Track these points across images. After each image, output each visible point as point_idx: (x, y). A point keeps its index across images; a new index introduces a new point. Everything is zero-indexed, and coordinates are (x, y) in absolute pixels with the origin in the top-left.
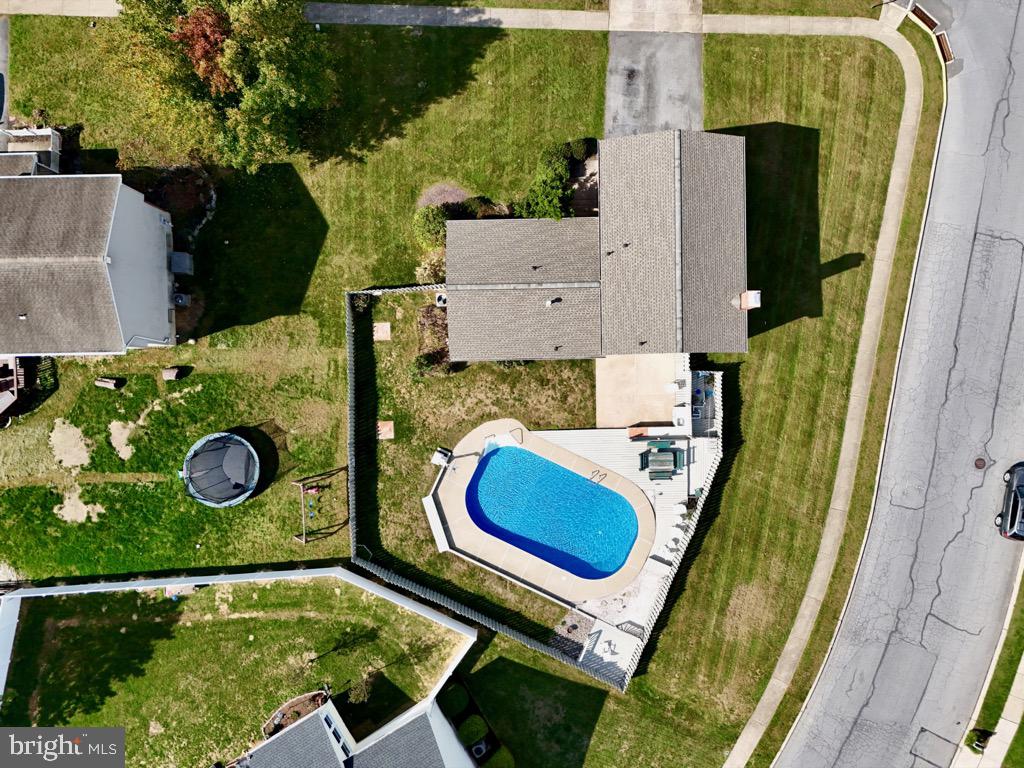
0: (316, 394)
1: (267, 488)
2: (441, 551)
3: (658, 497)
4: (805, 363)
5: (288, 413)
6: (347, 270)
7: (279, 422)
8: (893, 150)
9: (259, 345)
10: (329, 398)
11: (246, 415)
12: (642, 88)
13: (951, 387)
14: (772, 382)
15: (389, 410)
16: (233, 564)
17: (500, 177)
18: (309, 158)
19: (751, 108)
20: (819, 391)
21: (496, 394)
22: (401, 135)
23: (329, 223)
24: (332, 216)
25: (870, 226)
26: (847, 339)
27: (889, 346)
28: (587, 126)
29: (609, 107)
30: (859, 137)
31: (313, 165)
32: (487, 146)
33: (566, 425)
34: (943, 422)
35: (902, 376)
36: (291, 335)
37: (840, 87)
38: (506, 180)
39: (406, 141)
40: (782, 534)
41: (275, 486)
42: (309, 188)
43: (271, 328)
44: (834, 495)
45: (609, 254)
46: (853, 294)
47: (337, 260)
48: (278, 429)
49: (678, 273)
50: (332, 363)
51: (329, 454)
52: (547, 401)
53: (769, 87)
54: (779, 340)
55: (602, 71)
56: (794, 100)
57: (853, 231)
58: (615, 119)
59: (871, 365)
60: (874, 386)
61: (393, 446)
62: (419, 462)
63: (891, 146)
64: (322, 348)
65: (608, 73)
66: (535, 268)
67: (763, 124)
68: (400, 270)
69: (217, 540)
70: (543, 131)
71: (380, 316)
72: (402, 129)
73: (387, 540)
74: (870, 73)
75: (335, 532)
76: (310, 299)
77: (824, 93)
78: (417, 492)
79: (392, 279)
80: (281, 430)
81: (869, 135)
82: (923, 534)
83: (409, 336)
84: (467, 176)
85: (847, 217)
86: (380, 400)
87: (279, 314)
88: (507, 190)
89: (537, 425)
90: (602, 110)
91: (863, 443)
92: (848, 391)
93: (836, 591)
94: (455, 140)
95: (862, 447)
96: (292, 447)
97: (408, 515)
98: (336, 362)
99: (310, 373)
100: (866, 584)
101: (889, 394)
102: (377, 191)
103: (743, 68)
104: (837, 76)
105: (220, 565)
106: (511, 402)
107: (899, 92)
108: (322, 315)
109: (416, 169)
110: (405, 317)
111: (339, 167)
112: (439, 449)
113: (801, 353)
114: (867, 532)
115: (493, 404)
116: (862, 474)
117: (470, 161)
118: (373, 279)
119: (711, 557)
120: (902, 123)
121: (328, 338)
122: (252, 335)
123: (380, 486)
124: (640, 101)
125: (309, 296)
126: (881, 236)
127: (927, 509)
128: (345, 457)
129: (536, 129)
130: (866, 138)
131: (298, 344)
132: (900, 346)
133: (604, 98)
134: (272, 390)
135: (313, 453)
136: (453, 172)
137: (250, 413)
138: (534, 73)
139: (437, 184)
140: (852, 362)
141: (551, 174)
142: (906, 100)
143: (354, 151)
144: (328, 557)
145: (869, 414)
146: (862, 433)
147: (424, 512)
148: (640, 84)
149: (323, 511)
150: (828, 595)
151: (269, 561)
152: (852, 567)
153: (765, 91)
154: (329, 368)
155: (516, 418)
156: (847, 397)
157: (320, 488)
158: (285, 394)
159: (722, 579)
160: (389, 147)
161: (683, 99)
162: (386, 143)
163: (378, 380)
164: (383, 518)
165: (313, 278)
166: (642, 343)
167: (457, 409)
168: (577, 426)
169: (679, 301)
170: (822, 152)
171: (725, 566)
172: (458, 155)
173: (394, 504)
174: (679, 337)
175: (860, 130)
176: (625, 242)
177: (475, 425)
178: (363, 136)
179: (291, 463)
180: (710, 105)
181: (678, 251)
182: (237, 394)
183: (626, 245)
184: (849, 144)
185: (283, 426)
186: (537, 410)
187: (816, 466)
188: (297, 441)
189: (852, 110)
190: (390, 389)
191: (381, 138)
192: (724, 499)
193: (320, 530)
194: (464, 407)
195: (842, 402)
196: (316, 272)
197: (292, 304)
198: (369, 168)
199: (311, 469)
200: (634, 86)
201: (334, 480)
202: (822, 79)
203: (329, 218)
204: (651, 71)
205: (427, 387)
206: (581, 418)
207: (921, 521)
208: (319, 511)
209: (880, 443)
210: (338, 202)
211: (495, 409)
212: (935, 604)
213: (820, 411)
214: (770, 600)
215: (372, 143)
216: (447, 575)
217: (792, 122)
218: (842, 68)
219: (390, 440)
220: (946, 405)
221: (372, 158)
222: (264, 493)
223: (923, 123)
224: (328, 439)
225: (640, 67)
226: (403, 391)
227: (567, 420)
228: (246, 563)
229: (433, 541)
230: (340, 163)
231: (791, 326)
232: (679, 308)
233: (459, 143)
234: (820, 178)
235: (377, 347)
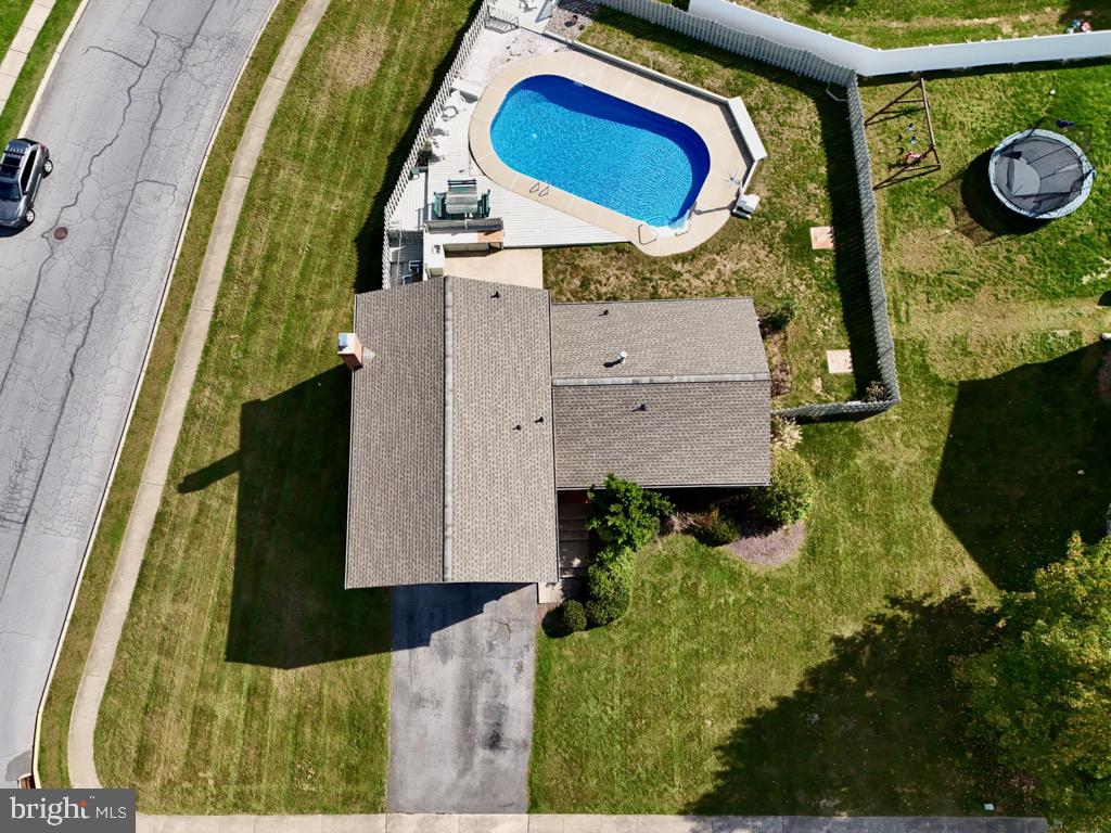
0: (922, 279)
1: (972, 163)
2: (739, 98)
3: (465, 167)
4: (270, 342)
5: (957, 253)
6: (898, 441)
7: (968, 243)
8: (124, 639)
9: (1009, 339)
10: (904, 275)
11: (1014, 250)
12: (479, 718)
13: (84, 324)
14: (315, 314)
15: (821, 263)
16: (1004, 75)
17: (686, 577)
18: (973, 601)
19: (321, 687)
20: (253, 311)
21: (677, 285)
22: (837, 640)
23: (931, 507)
24: (929, 518)
25: (166, 530)
26: (211, 380)
27: (158, 373)
28: (561, 656)
29: (528, 688)
30: (169, 654)
31: (967, 591)
32: (707, 624)
33: (581, 252)
34: (99, 281)
35: (145, 337)
36: (966, 353)
37: (189, 728)
38: (678, 572)
39: (830, 630)
40: (312, 143)
41: (963, 165)
42: (967, 556)
43: (996, 361)
44: (245, 194)
45: (541, 420)
46: (198, 438)
47: (914, 455)
48: (968, 233)
49: (449, 379)
50: (904, 320)
51: (895, 206)
52: (608, 279)
53: (293, 723)
54: (303, 365)
55: (539, 746)
56: (258, 705)
57: (190, 520)
58: (520, 668)
59: (183, 349)
60: (181, 323)
61: (810, 217)
62: (774, 200)
63: (125, 645)
64: (921, 338)
65: (530, 743)
66: (643, 408)
67: (305, 664)
68: (822, 443)
69: (1029, 101)
70: (626, 648)
71: (844, 381)
72: (837, 651)
73: (809, 109)
74: (144, 751)
75: (876, 114)
76: (945, 401)
77: (213, 716)
78: (775, 165)
79: (831, 430)
80: (963, 232)
81: (154, 658)
82: (141, 153)
83: (802, 356)
84: (734, 577)
85: (197, 538)
86: (833, 275)
87: (988, 380)
88: (675, 556)
89: (621, 250)
90: (538, 682)
91: (203, 254)
92: (215, 316)
93: (251, 88)
94: (756, 631)
95: (205, 250)
96: (944, 212)
97: (784, 137)
98: (899, 321)
99: (932, 306)
100: (214, 98)
101: (164, 314)
102: (865, 555)
103: (329, 754)
104: (192, 745)
105: (1019, 74)
106: (656, 277)
107: (106, 723)
108: (926, 381)
109: (811, 587)
110: (809, 380)
111: (927, 589)
112: (749, 216)
113: (274, 353)
114: (208, 153)
115: (680, 274)
116: (207, 218)
117: (731, 600)
118: (858, 431)
119: (401, 108)
120: (106, 680)
121: (914, 351)
122: (1022, 350)
123: (823, 170)
124: (483, 697)
125: (948, 405)
126: (153, 517)
127: (133, 181)
128: (874, 202)
129: (635, 650)
130: (160, 653)
131: (954, 343)
132: (143, 374)
133: (535, 701)
134: (982, 282)
135: (917, 206)
136: (754, 583)
137: (1008, 251)
138: (642, 741)
139: (778, 566)
140: (206, 351)
141: (615, 568)
142: (96, 715)
143: (905, 615)
144: (882, 87)
145: (193, 289)
146: (203, 267)
147: (763, 141)
148: (482, 726)
149: (895, 138)
150: (262, 82)
151: (959, 80)
152: (230, 114)
153: (299, 717)
154: (907, 313)
155: (647, 257)
156: (217, 310)
157: (903, 165)
158: (964, 278)
159: (388, 88)
160: (856, 620)
161: (419, 701)
162: (859, 627)
163: (838, 299)
164: (816, 133)
165: (946, 430)
166: (497, 295)
167: (728, 267)
168: (568, 251)
169: (449, 342)
170: (224, 626)
171: (386, 100)
172: (750, 608)
173: (803, 149)
174: (449, 296)
175: (165, 662)
176: (520, 433)
177: (703, 248)
178: (893, 636)
179: (944, 193)
180: (380, 691)
181: (449, 408)
182: (1032, 274)
183: (518, 428)
184: (184, 642)
185: (960, 238)
186: (620, 269)
187: (264, 223)
188: (940, 219)
189: (176, 692)
190: (821, 289)
191: (868, 636)
192: (383, 175)
193: (897, 116)
194: (719, 270)
195: (224, 301)
196: (943, 438)
197: (970, 395)
198: (881, 590)
199: (918, 185)
200: (491, 721)
201: (885, 175)
202: (215, 740)
203: (933, 514)
204: (465, 747)
205: (771, 293)
206: (562, 260)
207: (142, 167)
208: (901, 137)
209: (182, 255)
210: (921, 536)
211: (678, 267)
212: (136, 78)
213: (253, 288)
214: (331, 73)
215: (879, 628)
216: (729, 73)
217: (263, 670)
218: (182, 760)
219: (815, 225)
220: (93, 302)
221: (877, 604)
222: (975, 156)
223: (76, 680)
224: (898, 224)
225: (482, 753)
226: (802, 288)
227: (581, 257)
228: (988, 76)
229: (750, 109)
230: (926, 596)
231: (285, 386)
232: (449, 333)
233: (750, 627)
234: (230, 588)
235: (844, 341)
